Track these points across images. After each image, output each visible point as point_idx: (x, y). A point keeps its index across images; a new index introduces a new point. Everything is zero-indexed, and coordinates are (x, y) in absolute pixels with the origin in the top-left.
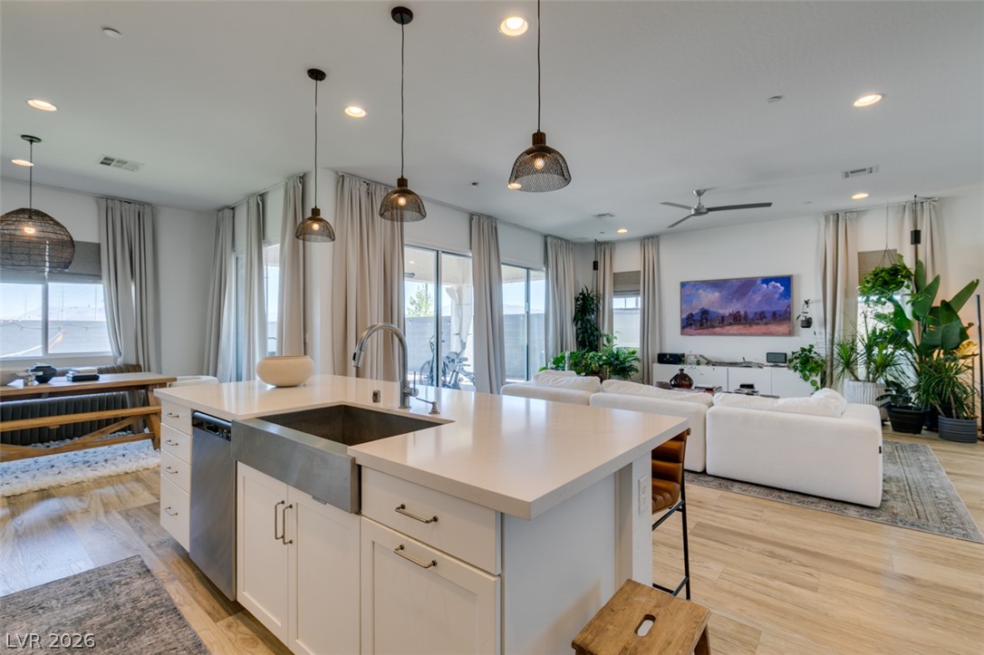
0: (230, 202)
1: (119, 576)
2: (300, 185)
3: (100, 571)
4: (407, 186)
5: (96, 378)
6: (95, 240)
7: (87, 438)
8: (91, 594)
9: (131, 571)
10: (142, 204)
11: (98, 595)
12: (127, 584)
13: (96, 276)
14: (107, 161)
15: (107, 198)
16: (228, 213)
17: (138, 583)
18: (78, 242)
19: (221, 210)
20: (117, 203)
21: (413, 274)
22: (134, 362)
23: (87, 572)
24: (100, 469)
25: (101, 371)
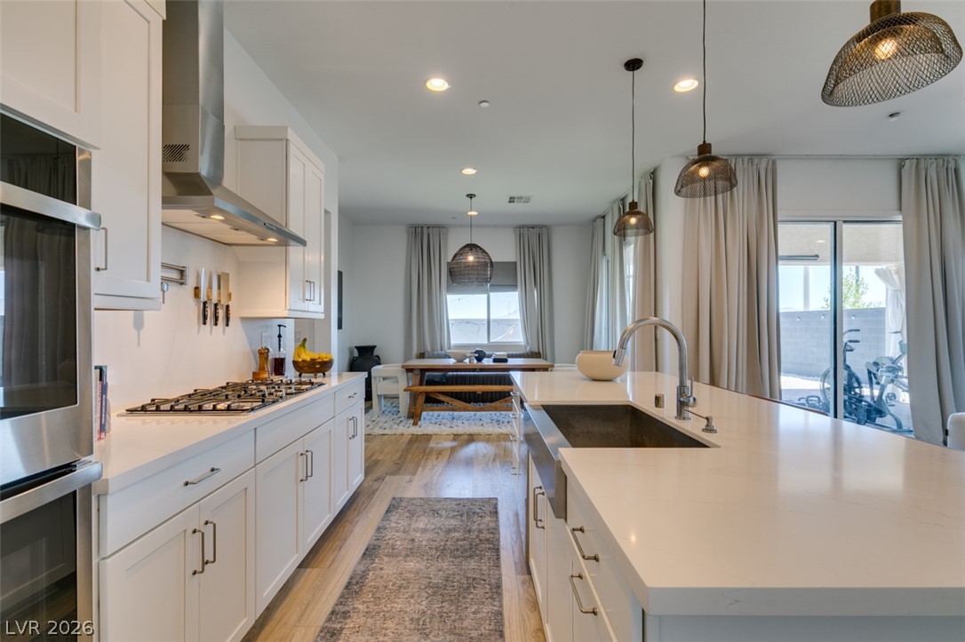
0: (600, 212)
1: (481, 509)
2: (651, 181)
3: (473, 501)
4: (710, 152)
5: (505, 361)
6: (513, 260)
7: (497, 404)
8: (461, 515)
9: (488, 508)
10: (541, 227)
11: (465, 518)
12: (481, 517)
13: (514, 286)
14: (512, 200)
15: (521, 227)
16: (600, 222)
17: (488, 519)
18: (497, 263)
19: (595, 220)
20: (526, 229)
21: (817, 256)
22: (537, 351)
23: (467, 499)
24: (503, 428)
25: (510, 356)
